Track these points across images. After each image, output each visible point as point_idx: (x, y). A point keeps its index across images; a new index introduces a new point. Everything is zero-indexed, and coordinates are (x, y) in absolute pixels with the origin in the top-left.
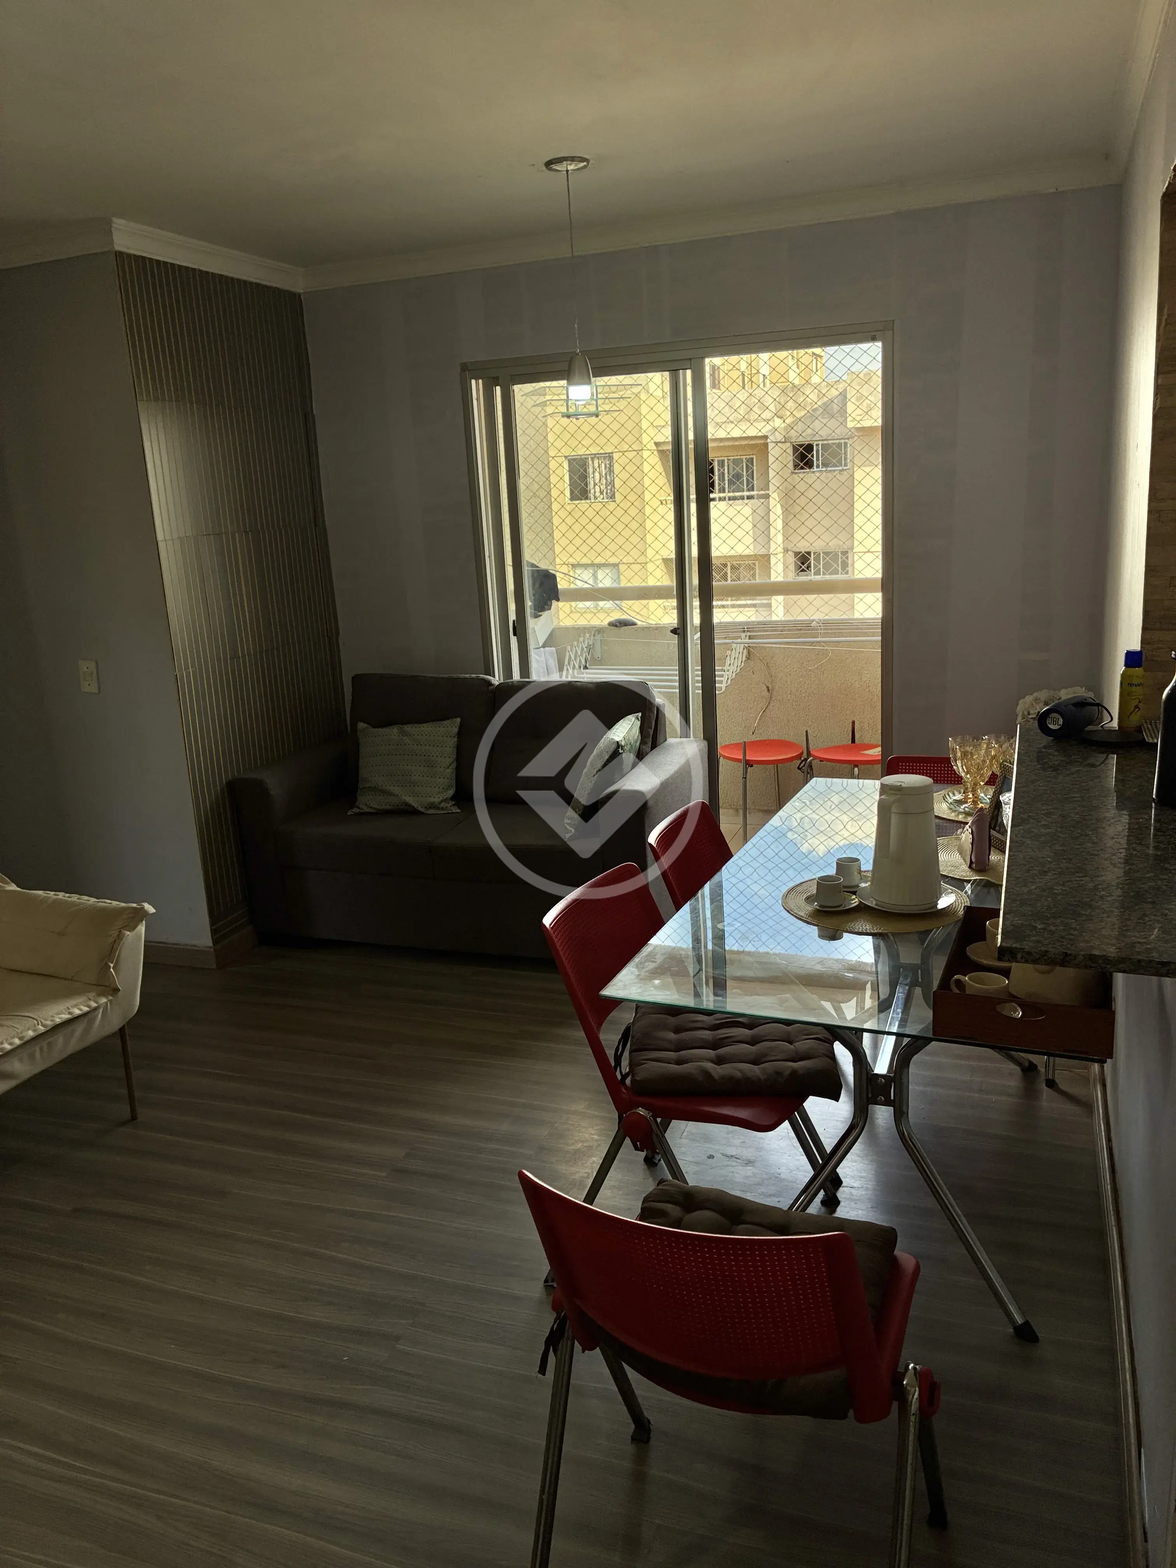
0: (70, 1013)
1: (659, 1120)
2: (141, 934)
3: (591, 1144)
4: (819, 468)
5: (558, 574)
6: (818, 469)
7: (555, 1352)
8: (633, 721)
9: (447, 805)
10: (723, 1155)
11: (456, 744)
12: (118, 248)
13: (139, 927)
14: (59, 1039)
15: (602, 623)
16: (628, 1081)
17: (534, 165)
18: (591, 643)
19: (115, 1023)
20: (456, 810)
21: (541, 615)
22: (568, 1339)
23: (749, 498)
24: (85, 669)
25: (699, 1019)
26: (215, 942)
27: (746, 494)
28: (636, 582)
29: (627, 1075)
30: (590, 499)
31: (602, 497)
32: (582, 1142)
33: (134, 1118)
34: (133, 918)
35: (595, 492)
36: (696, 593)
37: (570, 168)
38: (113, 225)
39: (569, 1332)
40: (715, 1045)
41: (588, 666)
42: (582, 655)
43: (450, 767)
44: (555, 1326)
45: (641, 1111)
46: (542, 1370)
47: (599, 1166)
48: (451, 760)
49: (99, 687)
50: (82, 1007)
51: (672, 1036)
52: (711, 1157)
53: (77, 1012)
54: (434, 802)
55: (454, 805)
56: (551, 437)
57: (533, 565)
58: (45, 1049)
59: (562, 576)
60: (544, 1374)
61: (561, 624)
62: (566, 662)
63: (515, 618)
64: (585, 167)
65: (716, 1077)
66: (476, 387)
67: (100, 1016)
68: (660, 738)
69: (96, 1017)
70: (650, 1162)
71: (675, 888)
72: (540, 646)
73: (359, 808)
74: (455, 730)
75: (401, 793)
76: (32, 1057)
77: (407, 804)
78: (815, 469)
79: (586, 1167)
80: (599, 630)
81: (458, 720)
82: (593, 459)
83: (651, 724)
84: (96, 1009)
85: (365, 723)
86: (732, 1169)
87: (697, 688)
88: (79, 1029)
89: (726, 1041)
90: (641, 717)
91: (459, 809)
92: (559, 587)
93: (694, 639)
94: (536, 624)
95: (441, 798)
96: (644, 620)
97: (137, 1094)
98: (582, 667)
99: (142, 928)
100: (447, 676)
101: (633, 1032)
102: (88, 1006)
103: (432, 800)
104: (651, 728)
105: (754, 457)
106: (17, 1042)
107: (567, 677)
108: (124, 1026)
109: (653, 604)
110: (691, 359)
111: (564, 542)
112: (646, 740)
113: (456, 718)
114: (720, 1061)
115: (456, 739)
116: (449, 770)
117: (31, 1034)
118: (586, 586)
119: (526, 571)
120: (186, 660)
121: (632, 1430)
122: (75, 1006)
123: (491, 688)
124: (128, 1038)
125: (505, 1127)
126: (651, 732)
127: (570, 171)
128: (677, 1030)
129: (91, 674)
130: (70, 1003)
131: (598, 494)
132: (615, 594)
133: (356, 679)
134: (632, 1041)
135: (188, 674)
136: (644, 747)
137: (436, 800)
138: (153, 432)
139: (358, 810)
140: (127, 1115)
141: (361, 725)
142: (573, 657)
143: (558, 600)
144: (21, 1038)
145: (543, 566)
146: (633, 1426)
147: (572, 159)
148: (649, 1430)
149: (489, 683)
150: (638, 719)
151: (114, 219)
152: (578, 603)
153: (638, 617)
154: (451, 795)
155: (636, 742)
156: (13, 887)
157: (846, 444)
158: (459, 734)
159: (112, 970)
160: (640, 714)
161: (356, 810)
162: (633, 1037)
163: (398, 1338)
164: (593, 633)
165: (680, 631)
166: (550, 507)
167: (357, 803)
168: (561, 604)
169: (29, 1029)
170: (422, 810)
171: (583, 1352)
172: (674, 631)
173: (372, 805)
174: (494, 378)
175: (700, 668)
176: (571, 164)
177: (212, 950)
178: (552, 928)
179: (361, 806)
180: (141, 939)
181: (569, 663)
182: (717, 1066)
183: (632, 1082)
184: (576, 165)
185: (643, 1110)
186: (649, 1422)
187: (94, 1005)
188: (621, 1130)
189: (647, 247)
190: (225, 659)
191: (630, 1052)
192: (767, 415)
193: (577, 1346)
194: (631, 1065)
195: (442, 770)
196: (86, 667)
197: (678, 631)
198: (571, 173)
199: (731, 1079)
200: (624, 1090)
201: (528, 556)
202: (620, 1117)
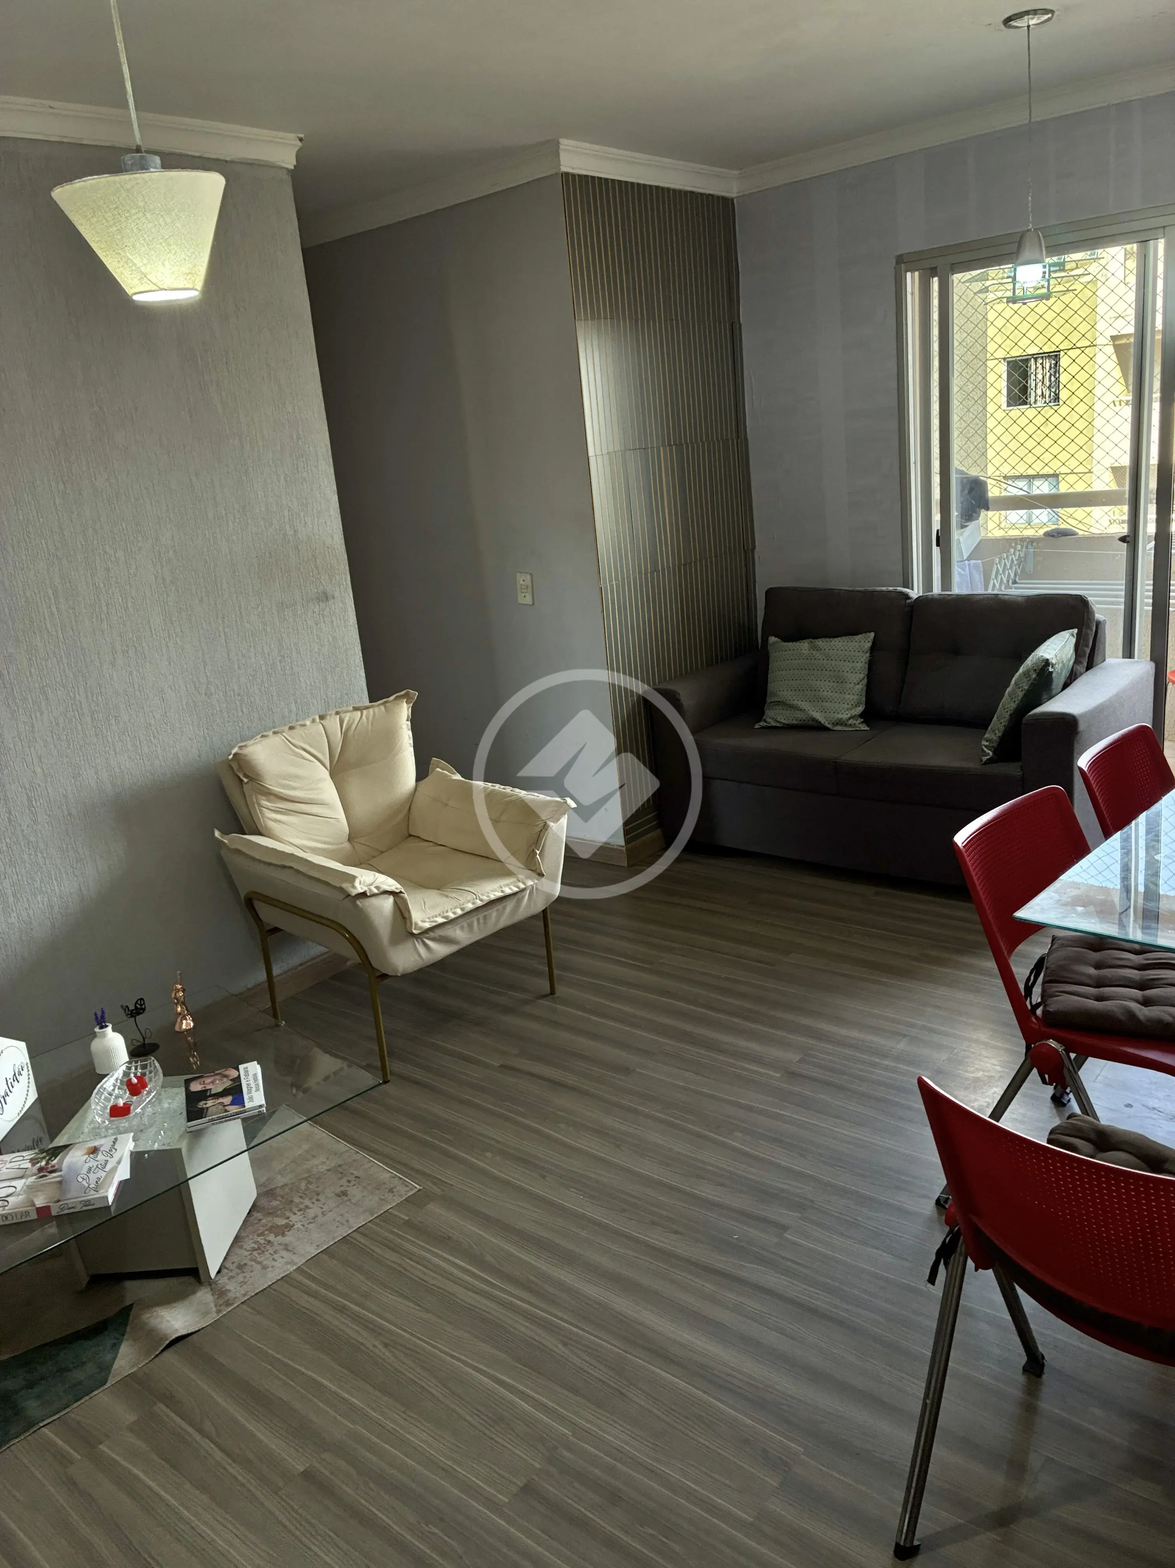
0: (502, 891)
1: (1073, 1056)
2: (563, 826)
3: (993, 1074)
5: (989, 481)
7: (946, 1265)
8: (1067, 638)
9: (855, 722)
10: (1144, 1105)
11: (868, 659)
12: (564, 169)
13: (561, 820)
14: (493, 913)
15: (1036, 534)
16: (1039, 1012)
17: (990, 24)
18: (1022, 555)
19: (539, 906)
20: (864, 727)
21: (967, 526)
22: (961, 1254)
24: (522, 582)
25: (1123, 956)
26: (627, 842)
28: (1080, 487)
29: (1038, 1005)
30: (1030, 404)
31: (1043, 400)
32: (983, 1071)
33: (553, 992)
34: (558, 810)
35: (1036, 396)
36: (1154, 496)
37: (1032, 22)
38: (561, 147)
39: (961, 1247)
40: (1142, 986)
41: (1017, 580)
42: (1011, 567)
43: (861, 684)
44: (948, 1239)
45: (1052, 1043)
46: (932, 1280)
47: (999, 1097)
48: (862, 676)
49: (533, 600)
50: (512, 887)
51: (1092, 971)
52: (1129, 1106)
53: (508, 891)
54: (842, 719)
55: (862, 722)
56: (991, 331)
57: (962, 472)
58: (481, 921)
59: (994, 482)
60: (933, 1284)
61: (990, 535)
62: (993, 576)
63: (939, 528)
64: (1049, 19)
65: (1141, 1017)
66: (912, 281)
67: (527, 897)
68: (1098, 658)
69: (523, 897)
70: (1058, 1101)
71: (1106, 816)
72: (965, 558)
73: (766, 722)
74: (868, 645)
75: (809, 708)
76: (470, 926)
77: (814, 720)
79: (986, 1097)
80: (1031, 541)
81: (872, 635)
82: (1036, 359)
83: (1088, 641)
84: (523, 890)
85: (776, 637)
86: (1152, 1122)
87: (1147, 604)
88: (510, 905)
89: (1156, 982)
90: (1077, 634)
91: (868, 726)
92: (990, 495)
93: (1147, 550)
94: (962, 534)
95: (849, 715)
96: (1087, 530)
97: (556, 972)
98: (1011, 582)
99: (564, 821)
100: (862, 589)
101: (1047, 963)
102: (518, 887)
103: (840, 716)
104: (1087, 646)
106: (459, 912)
107: (993, 590)
108: (546, 908)
109: (1097, 512)
110: (1164, 227)
111: (998, 446)
112: (1080, 659)
113: (870, 632)
114: (1147, 1002)
115: (868, 655)
116: (860, 687)
117: (470, 906)
118: (1022, 493)
119: (954, 478)
120: (610, 576)
121: (1024, 1362)
122: (507, 885)
123: (909, 601)
124: (549, 922)
125: (902, 1046)
126: (1088, 651)
127: (1031, 27)
128: (1098, 966)
129: (527, 587)
130: (503, 882)
131: (1039, 398)
132: (1054, 501)
133: (769, 593)
134: (1046, 973)
135: (612, 586)
136: (1078, 667)
137: (844, 716)
138: (589, 347)
139: (765, 724)
140: (548, 990)
141: (772, 639)
142: (1001, 570)
143: (988, 509)
144: (462, 909)
145: (974, 472)
146: (1026, 1358)
147: (1035, 12)
148: (1043, 1365)
149: (907, 596)
150: (1073, 635)
151: (562, 141)
152: (1008, 512)
153: (1080, 526)
154: (860, 713)
155: (1069, 660)
156: (458, 777)
158: (873, 649)
159: (538, 856)
160: (1075, 631)
161: (762, 724)
162: (1047, 968)
163: (785, 1228)
164: (1025, 544)
165: (1131, 540)
166: (985, 408)
167: (764, 717)
168: (990, 514)
169: (469, 902)
170: (829, 726)
171: (976, 1270)
172: (1123, 539)
173: (779, 719)
174: (931, 269)
175: (1152, 582)
176: (1032, 19)
177: (624, 849)
178: (964, 847)
179: (768, 720)
180: (563, 829)
181: (996, 578)
182: (1143, 1007)
183: (1044, 1012)
184: (1039, 18)
185: (1054, 1042)
186: (1043, 1356)
187: (522, 886)
188: (1029, 1060)
189: (1117, 104)
190: (646, 574)
191: (1044, 983)
193: (970, 1264)
194: (1043, 996)
195: (852, 685)
196: (523, 580)
197: (1128, 539)
198: (1033, 29)
199: (1159, 1022)
200: (1034, 1020)
201: (956, 463)
202: (1028, 1048)
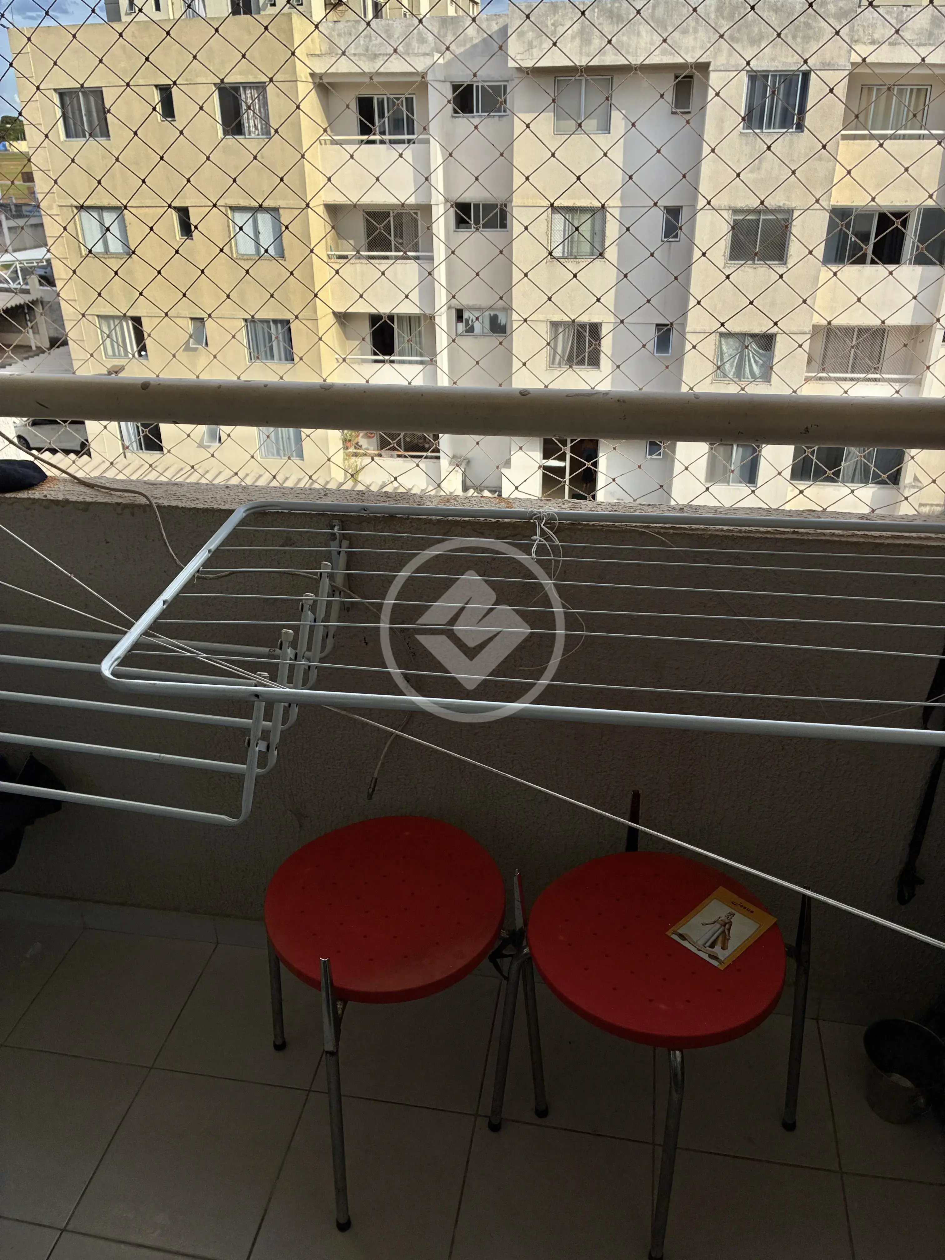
4: (479, 112)
6: (478, 114)
23: (409, 141)
27: (406, 137)
30: (245, 135)
31: (257, 132)
35: (249, 127)
78: (475, 114)
82: (245, 88)
105: (414, 96)
131: (252, 129)
157: (505, 87)
192: (425, 48)
